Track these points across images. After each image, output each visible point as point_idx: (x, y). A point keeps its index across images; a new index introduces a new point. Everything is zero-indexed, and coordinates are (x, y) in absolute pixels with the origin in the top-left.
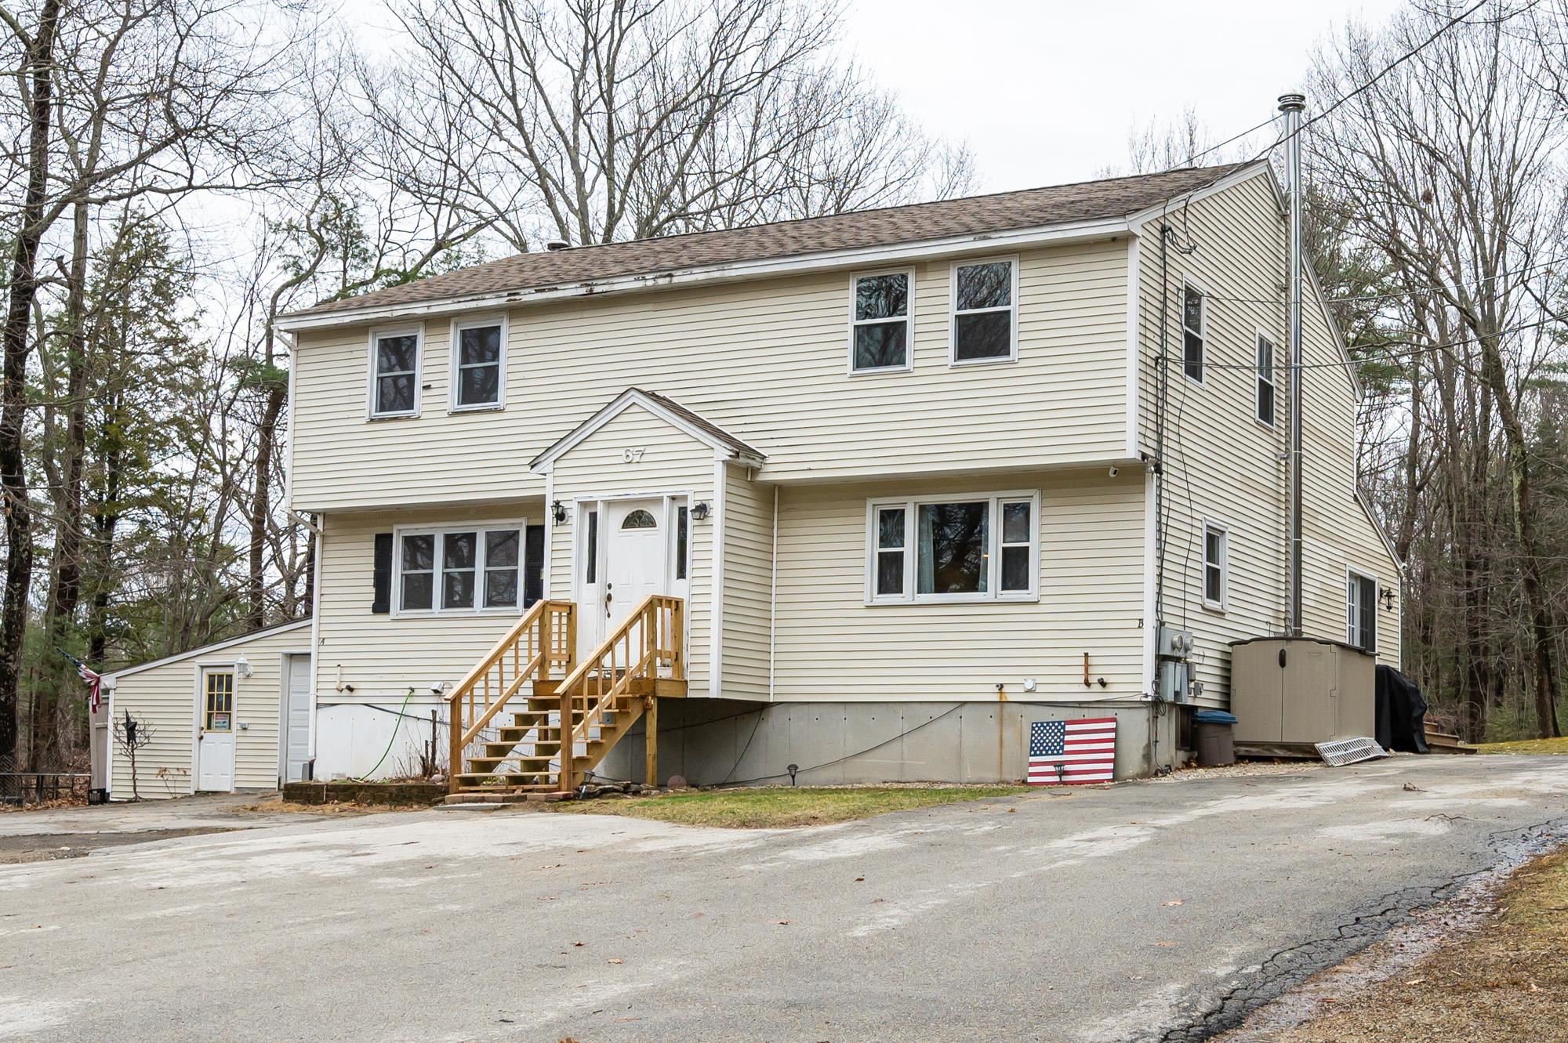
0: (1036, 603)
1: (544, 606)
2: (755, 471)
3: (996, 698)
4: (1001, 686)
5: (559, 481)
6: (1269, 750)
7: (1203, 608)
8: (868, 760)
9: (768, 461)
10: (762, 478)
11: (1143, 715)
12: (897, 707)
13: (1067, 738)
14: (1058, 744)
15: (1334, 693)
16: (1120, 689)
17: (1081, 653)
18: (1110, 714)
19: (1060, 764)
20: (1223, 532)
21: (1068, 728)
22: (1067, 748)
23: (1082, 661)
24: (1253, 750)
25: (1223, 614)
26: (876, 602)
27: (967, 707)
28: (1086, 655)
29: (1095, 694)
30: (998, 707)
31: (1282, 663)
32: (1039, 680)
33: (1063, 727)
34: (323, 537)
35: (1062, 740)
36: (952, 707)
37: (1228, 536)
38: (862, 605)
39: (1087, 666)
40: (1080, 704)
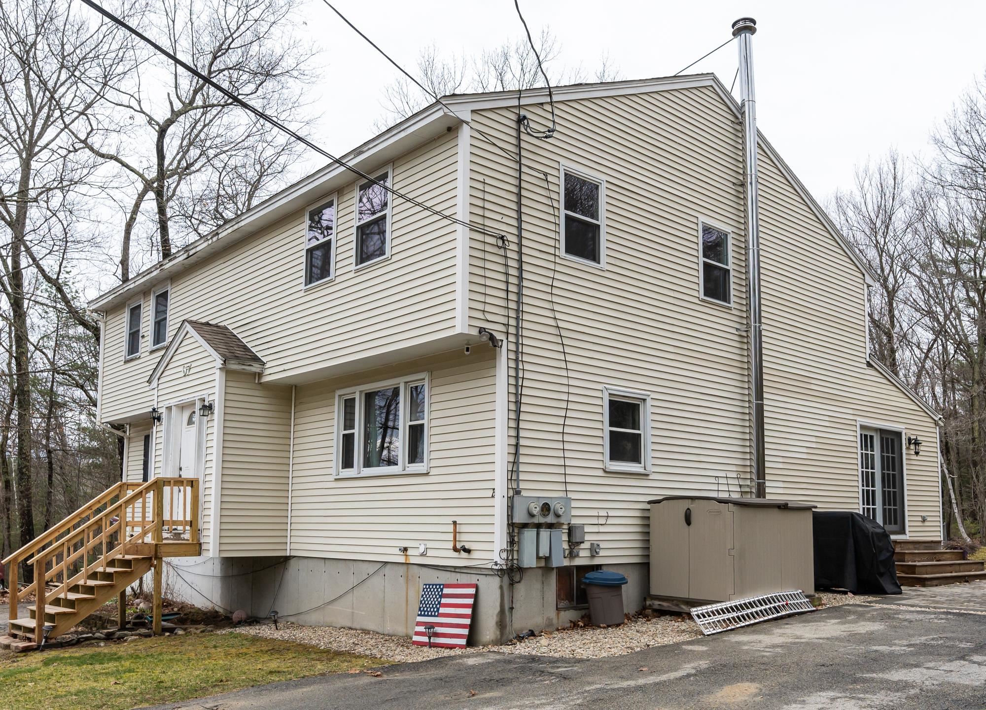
0: (427, 474)
1: (120, 486)
2: (260, 375)
3: (402, 559)
4: (405, 549)
5: (161, 393)
6: (677, 605)
7: (605, 471)
8: (336, 607)
9: (267, 366)
10: (266, 379)
11: (495, 582)
12: (351, 563)
13: (444, 601)
14: (436, 605)
15: (732, 553)
16: (480, 558)
17: (450, 520)
18: (473, 580)
19: (430, 626)
20: (644, 400)
21: (446, 591)
22: (442, 610)
23: (451, 528)
24: (665, 604)
25: (648, 475)
26: (341, 476)
27: (389, 566)
28: (455, 523)
29: (461, 561)
30: (405, 567)
31: (688, 521)
32: (430, 545)
33: (442, 590)
34: (129, 438)
35: (439, 603)
36: (379, 565)
37: (649, 402)
38: (332, 478)
39: (455, 533)
40: (455, 569)
